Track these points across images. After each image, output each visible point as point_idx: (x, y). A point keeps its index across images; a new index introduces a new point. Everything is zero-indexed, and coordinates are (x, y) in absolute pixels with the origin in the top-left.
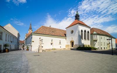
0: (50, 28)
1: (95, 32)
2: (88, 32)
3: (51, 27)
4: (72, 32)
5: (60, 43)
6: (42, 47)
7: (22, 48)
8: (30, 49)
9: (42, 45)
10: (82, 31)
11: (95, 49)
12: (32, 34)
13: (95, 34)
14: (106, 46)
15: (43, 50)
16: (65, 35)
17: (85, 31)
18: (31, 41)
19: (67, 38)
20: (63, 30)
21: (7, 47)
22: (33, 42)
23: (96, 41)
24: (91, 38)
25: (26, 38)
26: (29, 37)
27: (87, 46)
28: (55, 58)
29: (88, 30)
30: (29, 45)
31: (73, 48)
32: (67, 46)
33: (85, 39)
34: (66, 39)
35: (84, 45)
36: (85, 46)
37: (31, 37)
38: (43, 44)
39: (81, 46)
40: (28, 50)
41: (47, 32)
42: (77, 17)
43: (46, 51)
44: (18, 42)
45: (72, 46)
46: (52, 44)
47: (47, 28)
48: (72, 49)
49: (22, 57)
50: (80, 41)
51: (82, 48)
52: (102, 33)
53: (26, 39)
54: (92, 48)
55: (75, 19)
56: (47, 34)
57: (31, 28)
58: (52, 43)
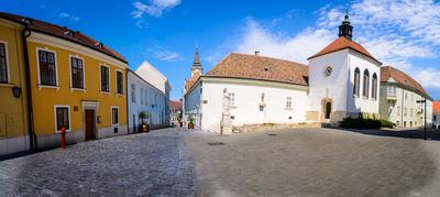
0: (257, 59)
1: (392, 80)
2: (375, 76)
3: (260, 55)
4: (329, 71)
5: (289, 104)
6: (232, 118)
7: (176, 122)
8: (197, 123)
9: (232, 112)
10: (357, 71)
11: (390, 125)
12: (202, 79)
13: (391, 84)
14: (414, 119)
15: (234, 129)
16: (306, 79)
17: (366, 72)
18: (199, 102)
19: (311, 89)
20: (299, 65)
21: (145, 120)
22: (205, 102)
23: (394, 102)
24: (381, 94)
25: (185, 91)
26: (195, 88)
27: (371, 117)
28: (272, 152)
29: (374, 69)
30: (196, 111)
31: (328, 121)
32: (311, 114)
33: (364, 94)
34: (308, 91)
35: (360, 114)
36: (365, 117)
37: (198, 89)
38: (235, 108)
39: (353, 117)
40: (191, 126)
41: (249, 72)
42: (345, 30)
43: (246, 130)
44: (168, 106)
45: (328, 117)
46: (262, 108)
47: (246, 58)
48: (325, 126)
49: (176, 146)
50: (350, 101)
51: (355, 122)
52: (408, 84)
53: (185, 97)
54: (383, 123)
55: (340, 36)
56: (245, 76)
57: (197, 64)
58: (262, 104)
